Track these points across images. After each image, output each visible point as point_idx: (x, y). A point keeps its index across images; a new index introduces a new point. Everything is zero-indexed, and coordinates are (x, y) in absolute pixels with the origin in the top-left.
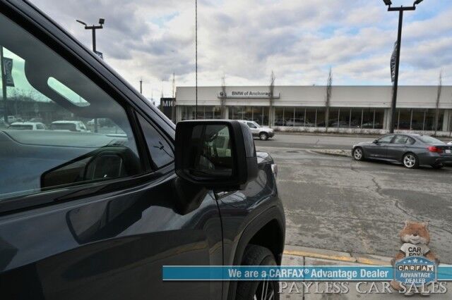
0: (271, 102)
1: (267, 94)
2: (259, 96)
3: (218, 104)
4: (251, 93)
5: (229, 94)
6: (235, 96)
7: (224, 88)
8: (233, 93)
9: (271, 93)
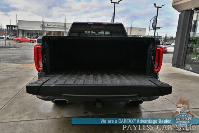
0: (65, 30)
1: (63, 26)
2: (60, 27)
3: (41, 29)
4: (56, 26)
5: (46, 25)
6: (49, 26)
7: (43, 22)
8: (48, 25)
9: (65, 26)
